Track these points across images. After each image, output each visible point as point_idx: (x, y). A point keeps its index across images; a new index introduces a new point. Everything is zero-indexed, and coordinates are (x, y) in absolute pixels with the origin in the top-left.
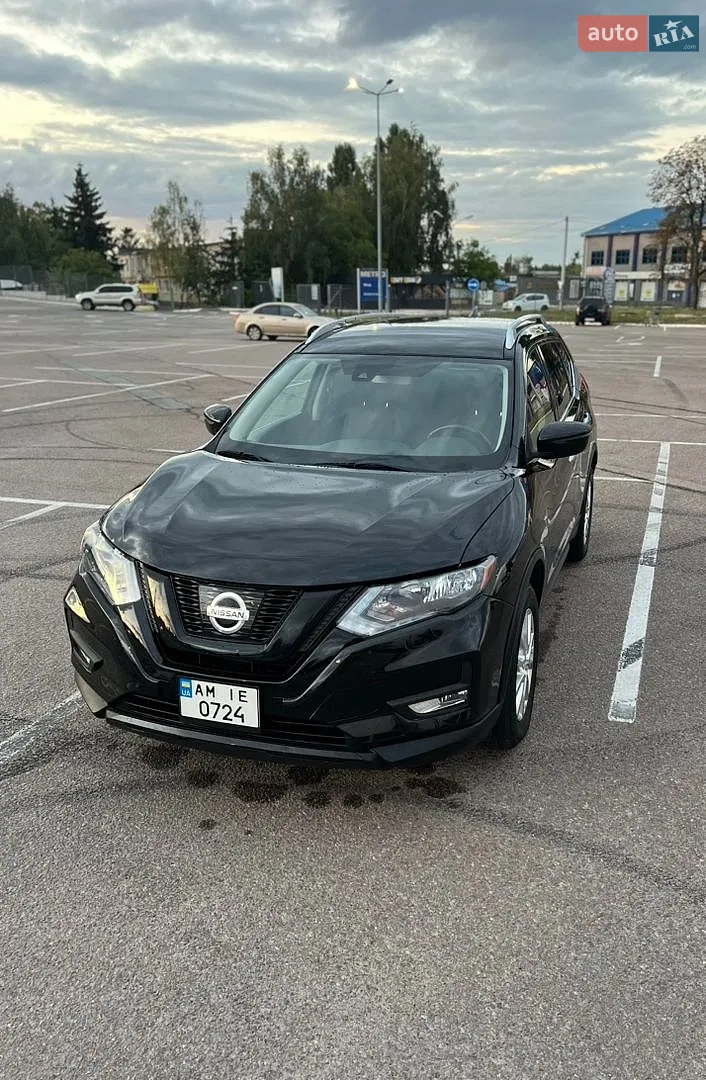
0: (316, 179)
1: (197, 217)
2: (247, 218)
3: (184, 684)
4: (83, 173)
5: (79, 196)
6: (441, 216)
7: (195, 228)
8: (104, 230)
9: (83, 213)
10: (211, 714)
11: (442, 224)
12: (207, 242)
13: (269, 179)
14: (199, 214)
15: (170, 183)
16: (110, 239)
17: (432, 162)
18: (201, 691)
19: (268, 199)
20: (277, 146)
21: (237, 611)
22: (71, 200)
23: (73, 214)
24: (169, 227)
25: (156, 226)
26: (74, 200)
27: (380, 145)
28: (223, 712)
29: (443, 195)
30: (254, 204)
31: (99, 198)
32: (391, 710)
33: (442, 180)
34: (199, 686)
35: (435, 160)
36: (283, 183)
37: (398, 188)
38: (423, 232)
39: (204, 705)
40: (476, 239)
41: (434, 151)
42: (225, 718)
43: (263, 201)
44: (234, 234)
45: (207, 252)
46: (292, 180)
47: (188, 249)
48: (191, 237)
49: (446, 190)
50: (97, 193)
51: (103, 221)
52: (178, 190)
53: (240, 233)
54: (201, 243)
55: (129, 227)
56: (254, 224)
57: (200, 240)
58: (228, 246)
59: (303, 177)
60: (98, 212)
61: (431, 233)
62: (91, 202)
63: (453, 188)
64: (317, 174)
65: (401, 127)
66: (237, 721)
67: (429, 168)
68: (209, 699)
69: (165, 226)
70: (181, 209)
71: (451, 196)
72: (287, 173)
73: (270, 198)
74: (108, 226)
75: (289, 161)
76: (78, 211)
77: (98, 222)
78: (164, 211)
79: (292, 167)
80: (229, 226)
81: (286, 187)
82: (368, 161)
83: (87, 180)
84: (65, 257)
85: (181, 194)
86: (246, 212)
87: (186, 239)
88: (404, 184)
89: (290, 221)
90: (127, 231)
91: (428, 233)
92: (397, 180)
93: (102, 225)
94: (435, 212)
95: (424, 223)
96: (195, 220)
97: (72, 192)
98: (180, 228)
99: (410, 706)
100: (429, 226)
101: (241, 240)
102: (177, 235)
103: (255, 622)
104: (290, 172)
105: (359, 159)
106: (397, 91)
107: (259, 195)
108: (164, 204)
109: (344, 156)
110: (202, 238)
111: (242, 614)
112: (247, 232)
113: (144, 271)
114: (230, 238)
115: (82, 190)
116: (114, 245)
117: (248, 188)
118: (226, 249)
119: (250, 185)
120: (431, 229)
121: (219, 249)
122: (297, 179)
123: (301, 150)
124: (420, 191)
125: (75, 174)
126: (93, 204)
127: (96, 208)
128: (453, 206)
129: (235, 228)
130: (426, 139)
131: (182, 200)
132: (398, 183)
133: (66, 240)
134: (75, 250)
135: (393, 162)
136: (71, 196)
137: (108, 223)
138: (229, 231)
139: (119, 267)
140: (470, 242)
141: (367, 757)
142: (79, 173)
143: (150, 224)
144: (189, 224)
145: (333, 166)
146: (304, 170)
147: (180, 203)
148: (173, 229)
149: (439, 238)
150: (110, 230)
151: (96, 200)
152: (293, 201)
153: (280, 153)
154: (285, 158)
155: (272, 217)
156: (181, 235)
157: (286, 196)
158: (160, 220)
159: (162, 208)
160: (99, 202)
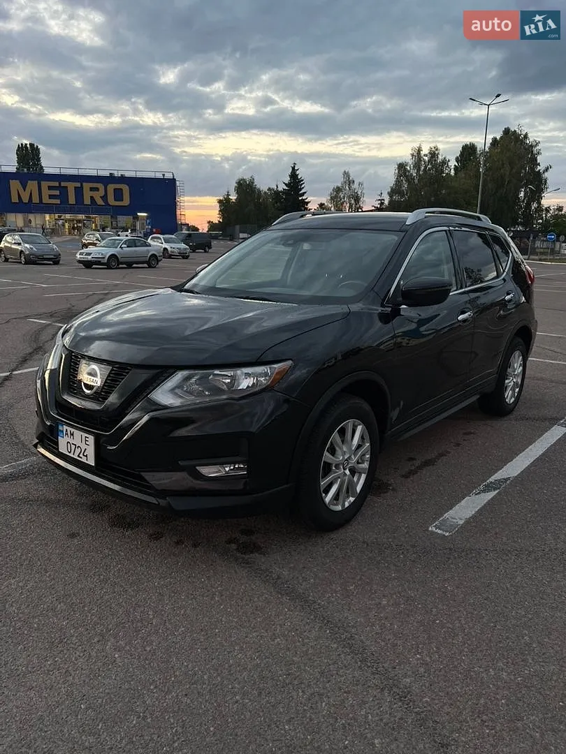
0: (442, 166)
1: (359, 193)
2: (391, 194)
3: (60, 428)
4: (296, 168)
5: (291, 183)
6: (535, 189)
7: (357, 199)
8: (304, 203)
9: (292, 193)
10: (72, 451)
11: (535, 195)
13: (410, 167)
14: (360, 191)
15: (345, 172)
16: (306, 208)
17: (533, 152)
18: (67, 434)
19: (407, 181)
20: (418, 146)
21: (95, 379)
22: (286, 184)
23: (287, 193)
25: (333, 199)
26: (288, 185)
28: (78, 451)
29: (538, 175)
30: (398, 182)
31: (303, 184)
32: (181, 469)
33: (539, 164)
34: (67, 430)
35: (535, 150)
36: (419, 170)
37: (501, 171)
38: (519, 202)
39: (69, 445)
41: (535, 143)
42: (78, 456)
43: (404, 182)
44: (382, 204)
46: (426, 167)
48: (353, 207)
49: (541, 171)
50: (302, 180)
51: (304, 198)
52: (349, 176)
53: (386, 202)
55: (323, 202)
56: (396, 197)
57: (359, 208)
59: (434, 165)
60: (302, 192)
61: (526, 202)
62: (298, 186)
63: (547, 170)
64: (445, 162)
65: (513, 128)
66: (84, 460)
67: (530, 156)
68: (71, 440)
69: (338, 200)
70: (350, 187)
71: (545, 175)
72: (423, 163)
73: (409, 179)
75: (425, 155)
76: (289, 192)
77: (301, 198)
78: (338, 190)
79: (426, 158)
80: (379, 199)
81: (421, 172)
83: (297, 172)
85: (351, 178)
86: (392, 188)
87: (350, 207)
88: (507, 168)
89: (421, 194)
90: (321, 205)
91: (523, 202)
92: (503, 164)
93: (303, 200)
94: (531, 186)
95: (522, 194)
96: (357, 195)
97: (287, 180)
98: (347, 201)
99: (197, 468)
100: (525, 197)
101: (386, 208)
102: (345, 205)
103: (103, 388)
104: (425, 162)
105: (478, 152)
107: (402, 178)
108: (340, 185)
109: (468, 151)
111: (97, 382)
112: (390, 203)
114: (379, 206)
115: (294, 179)
117: (395, 173)
119: (397, 171)
120: (527, 198)
122: (429, 166)
123: (435, 147)
124: (520, 173)
125: (291, 169)
127: (301, 189)
129: (384, 200)
130: (529, 136)
131: (350, 182)
132: (503, 167)
137: (306, 199)
138: (379, 202)
140: (556, 208)
142: (293, 168)
143: (329, 198)
144: (353, 198)
145: (459, 158)
146: (435, 160)
147: (349, 185)
148: (342, 201)
149: (531, 205)
150: (308, 203)
152: (425, 181)
153: (419, 150)
154: (423, 153)
155: (409, 192)
156: (348, 205)
157: (421, 178)
158: (336, 195)
159: (338, 188)
160: (303, 186)
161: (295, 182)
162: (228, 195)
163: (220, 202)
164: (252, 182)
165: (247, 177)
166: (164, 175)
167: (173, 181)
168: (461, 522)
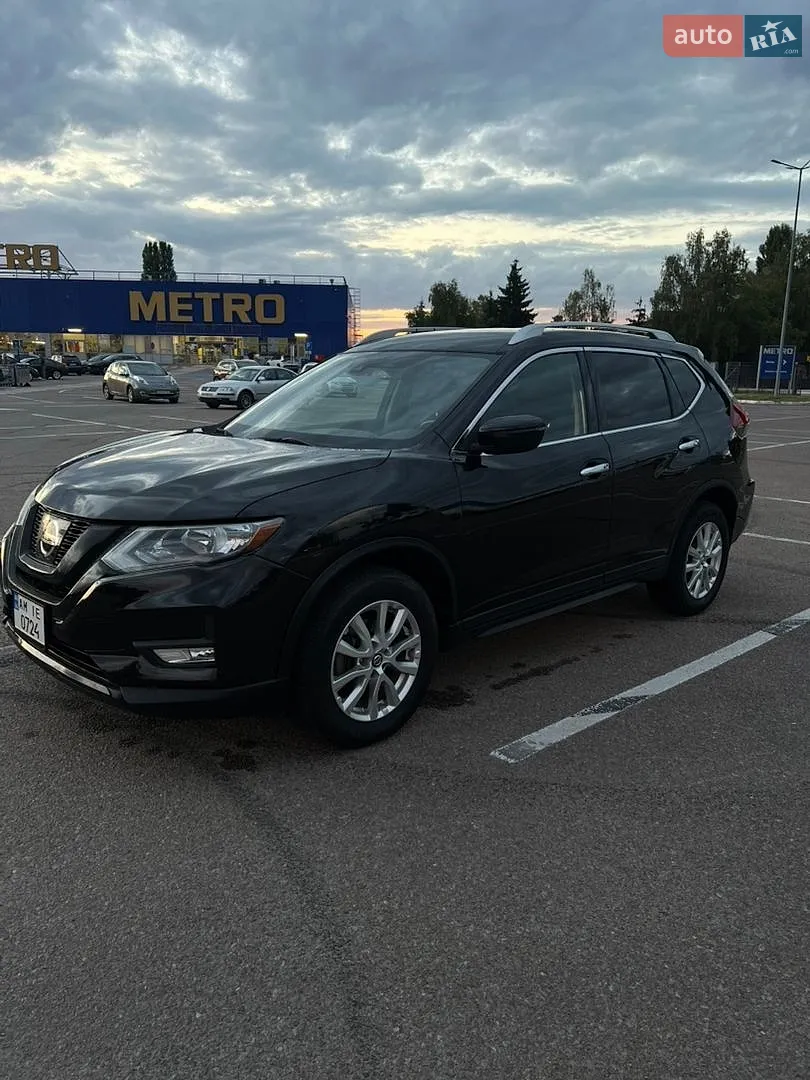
0: (735, 260)
1: (608, 301)
2: (655, 302)
3: (16, 598)
4: (518, 267)
5: (510, 288)
7: (605, 309)
8: (527, 315)
9: (511, 302)
12: (615, 324)
13: (685, 263)
14: (609, 298)
15: (587, 271)
18: (22, 606)
19: (681, 281)
20: (698, 231)
22: (502, 290)
23: (504, 302)
24: (580, 310)
25: (568, 310)
26: (505, 291)
30: (667, 284)
31: (528, 288)
32: (136, 652)
34: (21, 601)
36: (698, 266)
39: (23, 619)
43: (676, 284)
44: (642, 316)
46: (709, 261)
50: (526, 284)
51: (528, 309)
52: (592, 277)
53: (648, 313)
56: (663, 306)
59: (721, 259)
60: (526, 300)
62: (520, 291)
64: (738, 254)
68: (25, 613)
69: (577, 309)
70: (594, 293)
72: (704, 255)
73: (684, 280)
74: (532, 313)
75: (709, 244)
77: (524, 309)
78: (576, 297)
79: (710, 249)
80: (637, 307)
81: (701, 269)
83: (520, 273)
85: (595, 280)
86: (656, 294)
89: (701, 303)
93: (527, 312)
96: (605, 303)
97: (505, 284)
98: (590, 313)
99: (155, 651)
101: (648, 321)
102: (585, 319)
103: (59, 548)
104: (707, 254)
107: (672, 278)
108: (579, 290)
109: (779, 237)
110: (610, 320)
111: (56, 540)
112: (656, 312)
114: (636, 320)
115: (514, 282)
117: (661, 271)
119: (665, 268)
122: (714, 261)
123: (723, 232)
125: (511, 269)
126: (522, 294)
127: (524, 297)
129: (644, 310)
131: (596, 286)
136: (504, 287)
137: (531, 311)
138: (638, 313)
142: (514, 267)
144: (599, 307)
145: (765, 247)
146: (723, 251)
147: (594, 288)
150: (534, 316)
151: (525, 291)
152: (706, 281)
153: (700, 237)
154: (704, 241)
155: (682, 299)
156: (590, 318)
157: (701, 277)
158: (574, 306)
159: (576, 293)
160: (527, 292)
161: (516, 287)
162: (422, 307)
163: (410, 316)
164: (453, 287)
165: (447, 281)
166: (332, 281)
167: (344, 289)
168: (540, 748)
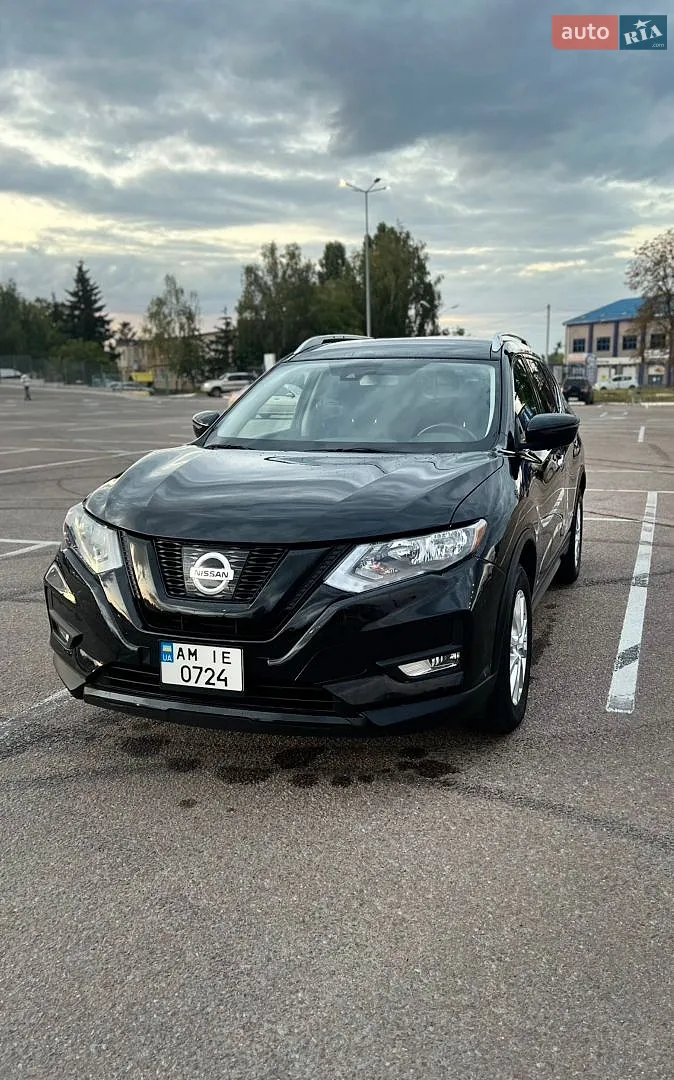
0: (307, 272)
1: (193, 308)
2: (241, 309)
3: (166, 648)
4: (85, 268)
5: (79, 291)
6: (428, 305)
7: (191, 317)
8: (103, 322)
9: (83, 306)
10: (194, 679)
11: (429, 314)
12: (202, 332)
13: (263, 272)
14: (194, 305)
15: (168, 277)
16: (108, 330)
17: (418, 257)
18: (183, 655)
19: (261, 291)
20: (270, 242)
21: (221, 571)
22: (71, 294)
23: (73, 307)
24: (165, 317)
25: (153, 316)
26: (74, 294)
27: (369, 242)
28: (205, 677)
29: (429, 288)
30: (248, 295)
31: (99, 292)
32: (380, 672)
33: (429, 273)
34: (181, 650)
35: (422, 254)
36: (275, 276)
37: (386, 280)
38: (410, 322)
39: (186, 670)
40: (462, 327)
41: (420, 246)
42: (208, 683)
43: (257, 293)
44: (228, 324)
45: (202, 341)
46: (284, 272)
47: (184, 338)
48: (186, 327)
49: (432, 282)
50: (96, 288)
51: (102, 313)
52: (174, 283)
53: (234, 323)
54: (196, 333)
55: (127, 321)
56: (248, 315)
57: (195, 329)
58: (222, 335)
59: (295, 271)
60: (97, 305)
61: (418, 322)
62: (91, 296)
63: (439, 280)
64: (308, 267)
65: (389, 225)
66: (220, 686)
67: (416, 262)
68: (191, 663)
69: (162, 317)
70: (178, 299)
71: (438, 288)
72: (279, 266)
73: (263, 289)
74: (107, 318)
75: (283, 256)
76: (78, 305)
77: (97, 315)
78: (160, 303)
79: (284, 261)
80: (223, 315)
81: (279, 280)
82: (358, 256)
83: (88, 276)
84: (64, 347)
85: (178, 286)
86: (240, 304)
87: (182, 328)
88: (391, 276)
89: (283, 312)
90: (125, 325)
91: (415, 322)
93: (101, 318)
94: (422, 302)
95: (412, 312)
96: (190, 310)
97: (73, 287)
98: (176, 319)
99: (399, 667)
100: (416, 316)
101: (235, 330)
102: (173, 324)
103: (239, 582)
104: (282, 266)
105: (348, 255)
106: (385, 188)
107: (253, 287)
108: (161, 296)
109: (334, 253)
110: (198, 327)
111: (226, 574)
112: (240, 322)
113: (141, 361)
114: (224, 327)
115: (82, 285)
116: (111, 336)
117: (242, 281)
118: (220, 338)
119: (244, 278)
120: (419, 318)
121: (213, 338)
122: (289, 272)
123: (294, 246)
124: (407, 284)
125: (77, 270)
126: (93, 298)
127: (96, 301)
128: (439, 297)
129: (230, 318)
130: (412, 235)
131: (179, 292)
132: (386, 275)
133: (67, 332)
134: (75, 341)
135: (380, 256)
136: (72, 290)
137: (106, 316)
138: (224, 321)
139: (114, 357)
140: (456, 330)
141: (356, 722)
142: (80, 269)
143: (147, 314)
144: (184, 314)
145: (324, 262)
146: (296, 264)
148: (169, 319)
149: (426, 327)
150: (108, 322)
151: (96, 295)
152: (285, 292)
153: (272, 249)
154: (278, 254)
155: (264, 308)
156: (177, 325)
157: (279, 288)
158: (157, 311)
159: (159, 300)
160: (99, 296)
161: (85, 291)
164: (12, 288)
165: (3, 281)
